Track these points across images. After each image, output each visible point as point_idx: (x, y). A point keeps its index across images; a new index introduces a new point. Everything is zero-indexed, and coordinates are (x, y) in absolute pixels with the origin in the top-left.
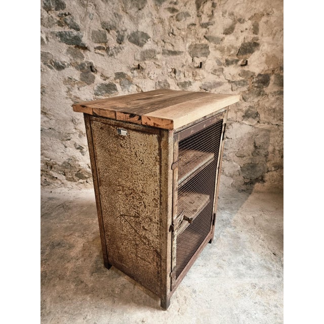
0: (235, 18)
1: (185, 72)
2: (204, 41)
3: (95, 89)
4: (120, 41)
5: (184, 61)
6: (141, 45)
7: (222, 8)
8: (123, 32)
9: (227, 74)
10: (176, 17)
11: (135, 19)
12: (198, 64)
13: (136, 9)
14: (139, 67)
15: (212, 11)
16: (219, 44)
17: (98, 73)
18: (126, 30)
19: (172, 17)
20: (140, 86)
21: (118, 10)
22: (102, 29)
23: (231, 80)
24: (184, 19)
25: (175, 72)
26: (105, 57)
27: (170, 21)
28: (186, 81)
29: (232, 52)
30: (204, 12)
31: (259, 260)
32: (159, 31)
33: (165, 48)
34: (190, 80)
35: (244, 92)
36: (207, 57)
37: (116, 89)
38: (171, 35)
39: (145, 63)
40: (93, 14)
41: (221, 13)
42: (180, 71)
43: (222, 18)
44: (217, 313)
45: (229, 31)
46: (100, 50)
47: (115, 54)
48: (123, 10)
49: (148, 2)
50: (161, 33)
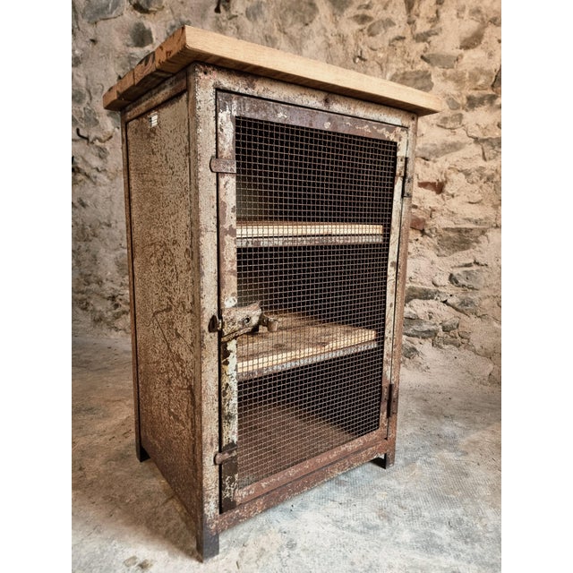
0: (485, 17)
2: (421, 66)
7: (455, 4)
9: (471, 126)
10: (369, 30)
11: (298, 42)
13: (299, 25)
15: (437, 12)
16: (453, 67)
19: (361, 30)
21: (272, 30)
23: (480, 136)
24: (383, 31)
27: (358, 37)
29: (481, 82)
30: (421, 15)
32: (338, 56)
38: (358, 60)
41: (455, 12)
43: (457, 20)
45: (472, 41)
48: (280, 30)
49: (320, 11)
50: (341, 59)
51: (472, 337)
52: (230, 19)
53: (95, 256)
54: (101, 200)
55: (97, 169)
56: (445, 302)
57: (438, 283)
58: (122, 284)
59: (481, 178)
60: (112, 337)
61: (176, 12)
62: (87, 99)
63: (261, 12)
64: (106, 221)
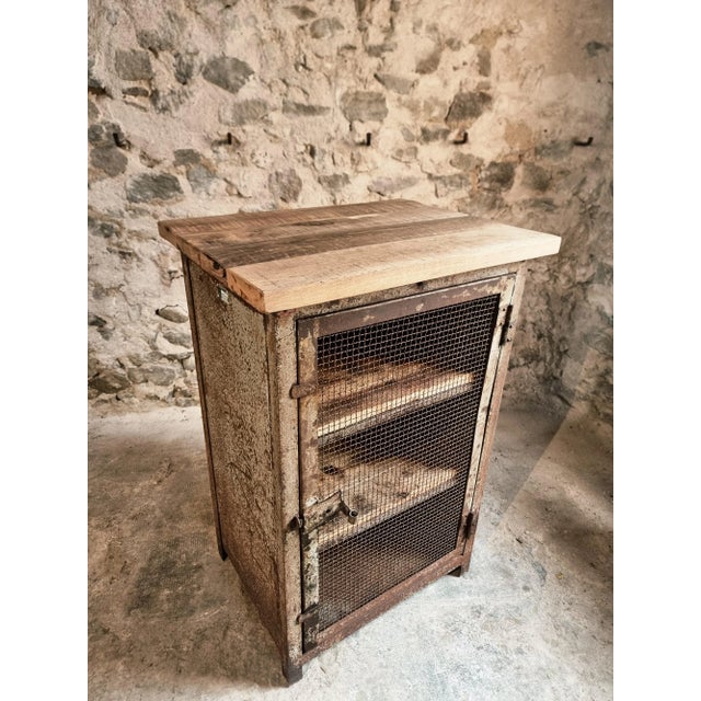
0: (441, 37)
1: (336, 153)
2: (376, 87)
3: (129, 186)
4: (184, 76)
5: (332, 130)
6: (234, 90)
7: (411, 15)
8: (188, 57)
9: (426, 161)
10: (312, 29)
11: (218, 30)
12: (363, 138)
14: (229, 140)
15: (391, 20)
16: (408, 93)
17: (133, 150)
18: (196, 53)
19: (302, 27)
20: (235, 181)
21: (177, 5)
22: (139, 49)
23: (435, 173)
24: (330, 34)
25: (312, 153)
26: (149, 113)
27: (298, 35)
28: (338, 173)
29: (435, 113)
30: (374, 22)
31: (490, 555)
32: (274, 59)
33: (290, 98)
34: (347, 172)
35: (463, 200)
36: (381, 121)
37: (178, 189)
38: (301, 68)
39: (244, 131)
40: (117, 13)
41: (411, 26)
42: (324, 152)
43: (412, 36)
44: (402, 675)
45: (428, 65)
46: (136, 96)
47: (173, 108)
48: (188, 7)
50: (280, 63)
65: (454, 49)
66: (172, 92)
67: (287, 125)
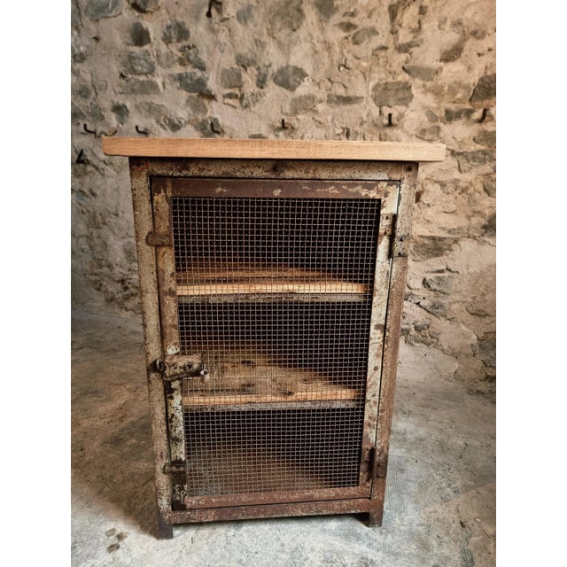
0: (466, 29)
1: (366, 133)
2: (402, 77)
4: (261, 83)
5: (364, 115)
6: (292, 88)
7: (437, 14)
8: (265, 69)
9: (449, 138)
10: (354, 38)
11: (286, 48)
13: (287, 31)
14: (284, 126)
15: (419, 22)
16: (432, 80)
17: (225, 136)
18: (270, 66)
19: (346, 38)
21: (261, 34)
22: (236, 66)
23: (457, 149)
24: (367, 40)
25: (348, 134)
26: (237, 110)
27: (342, 44)
29: (459, 96)
30: (404, 25)
31: (417, 522)
32: (323, 64)
33: (332, 92)
35: (488, 175)
36: (407, 105)
38: (342, 68)
40: (225, 44)
41: (437, 23)
42: (357, 133)
43: (439, 31)
45: (452, 54)
46: (230, 98)
47: (252, 105)
48: (269, 34)
49: (307, 16)
50: (327, 67)
51: (441, 337)
52: (222, 21)
53: (105, 243)
54: (109, 191)
55: (105, 162)
56: (418, 304)
57: (411, 286)
58: (130, 270)
59: (456, 190)
60: (123, 316)
61: (172, 12)
62: (93, 94)
63: (252, 16)
64: (114, 211)
65: (478, 38)
66: (253, 94)
67: (329, 114)
